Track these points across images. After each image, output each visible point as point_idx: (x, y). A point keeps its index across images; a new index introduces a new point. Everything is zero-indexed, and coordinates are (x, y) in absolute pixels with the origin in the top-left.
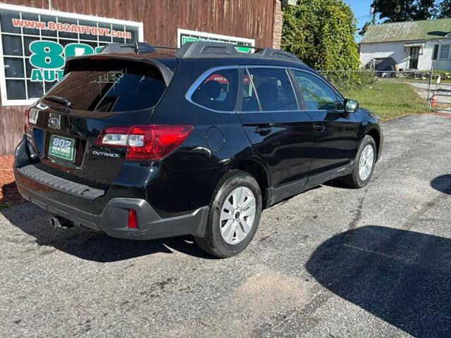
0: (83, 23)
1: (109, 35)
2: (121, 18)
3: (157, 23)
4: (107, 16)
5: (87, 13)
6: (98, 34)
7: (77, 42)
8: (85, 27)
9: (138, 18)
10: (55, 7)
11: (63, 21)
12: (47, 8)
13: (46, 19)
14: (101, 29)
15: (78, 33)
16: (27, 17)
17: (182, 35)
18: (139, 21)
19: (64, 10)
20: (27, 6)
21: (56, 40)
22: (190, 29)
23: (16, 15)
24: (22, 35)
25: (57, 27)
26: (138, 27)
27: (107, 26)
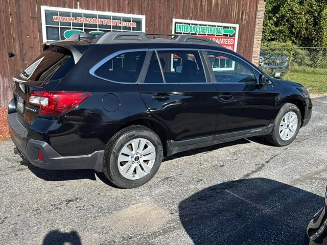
0: (101, 17)
1: (119, 25)
2: (129, 13)
3: (157, 15)
4: (119, 11)
5: (104, 10)
6: (112, 24)
7: (97, 30)
8: (102, 20)
9: (142, 12)
10: (81, 7)
11: (87, 16)
12: (76, 8)
13: (76, 15)
14: (114, 21)
15: (98, 24)
16: (63, 14)
17: (176, 23)
18: (142, 14)
19: (88, 9)
20: (63, 7)
21: (82, 29)
22: (183, 18)
23: (56, 14)
24: (59, 26)
25: (83, 20)
26: (141, 19)
27: (119, 19)
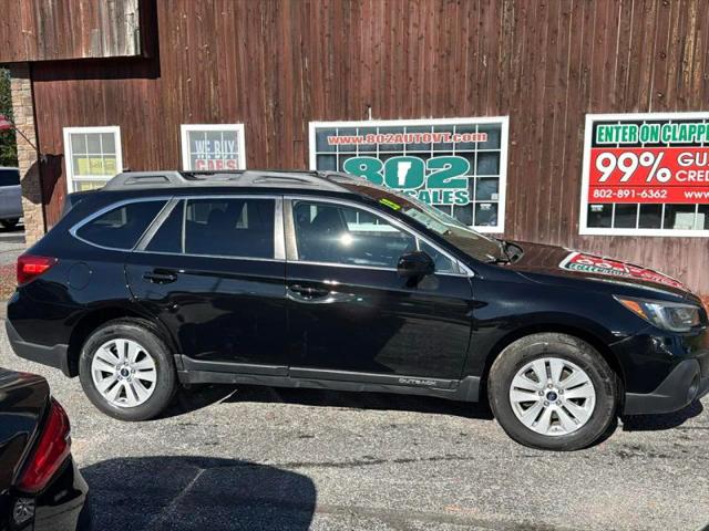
0: (411, 129)
1: (449, 141)
2: (471, 115)
4: (448, 116)
5: (417, 117)
6: (432, 141)
7: (402, 154)
8: (413, 135)
9: (500, 110)
10: (375, 117)
11: (384, 131)
12: (366, 118)
13: (364, 131)
14: (437, 134)
15: (404, 143)
16: (343, 131)
17: (595, 124)
18: (501, 114)
19: (386, 118)
20: (344, 120)
21: (375, 155)
22: (618, 111)
23: (332, 132)
24: (337, 153)
25: (378, 139)
26: (500, 124)
27: (448, 129)
